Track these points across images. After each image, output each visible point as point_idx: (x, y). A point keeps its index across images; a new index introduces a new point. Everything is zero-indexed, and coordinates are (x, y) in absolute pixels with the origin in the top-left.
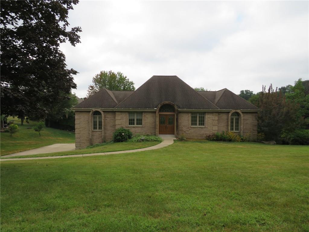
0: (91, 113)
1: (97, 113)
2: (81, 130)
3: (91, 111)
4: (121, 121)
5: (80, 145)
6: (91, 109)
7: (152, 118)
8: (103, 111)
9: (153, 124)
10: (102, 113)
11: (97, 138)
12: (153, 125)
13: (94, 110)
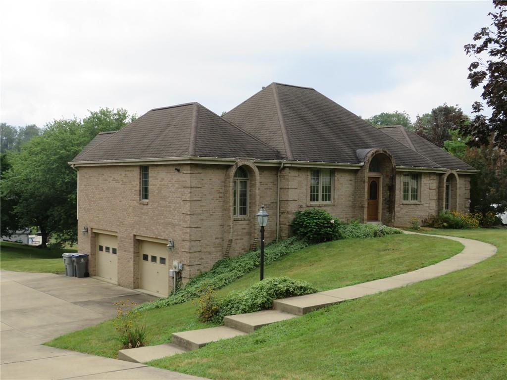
0: (233, 171)
1: (244, 171)
2: (202, 217)
3: (231, 166)
4: (298, 191)
5: (202, 259)
6: (234, 159)
7: (349, 186)
8: (257, 167)
9: (350, 199)
10: (256, 170)
11: (238, 237)
12: (350, 201)
13: (241, 162)
